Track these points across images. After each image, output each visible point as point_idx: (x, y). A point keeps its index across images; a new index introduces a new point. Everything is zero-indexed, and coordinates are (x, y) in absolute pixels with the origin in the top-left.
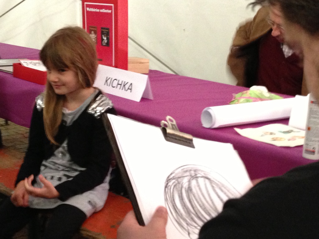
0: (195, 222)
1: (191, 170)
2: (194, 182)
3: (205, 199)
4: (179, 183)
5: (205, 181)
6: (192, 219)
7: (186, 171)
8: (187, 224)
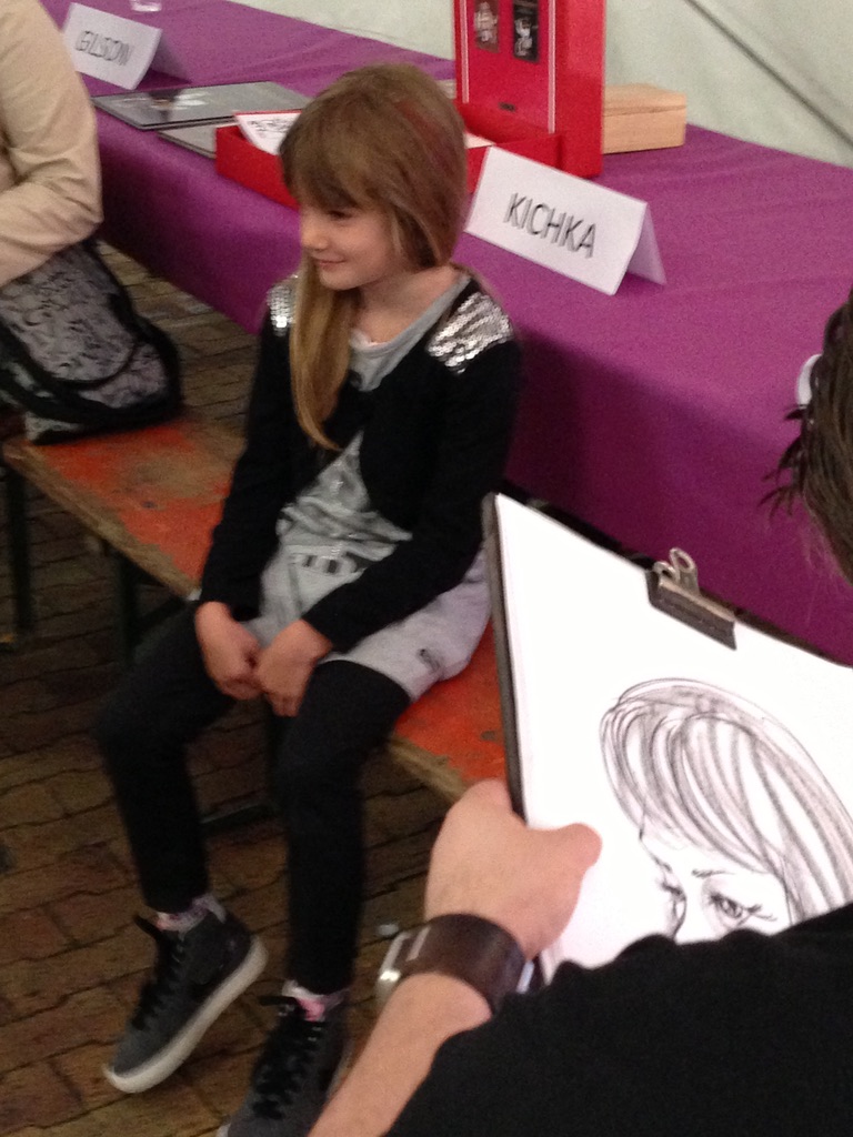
0: (671, 814)
1: (700, 696)
2: (699, 728)
3: (721, 774)
4: (654, 713)
5: (735, 735)
6: (665, 805)
7: (688, 694)
8: (646, 811)
